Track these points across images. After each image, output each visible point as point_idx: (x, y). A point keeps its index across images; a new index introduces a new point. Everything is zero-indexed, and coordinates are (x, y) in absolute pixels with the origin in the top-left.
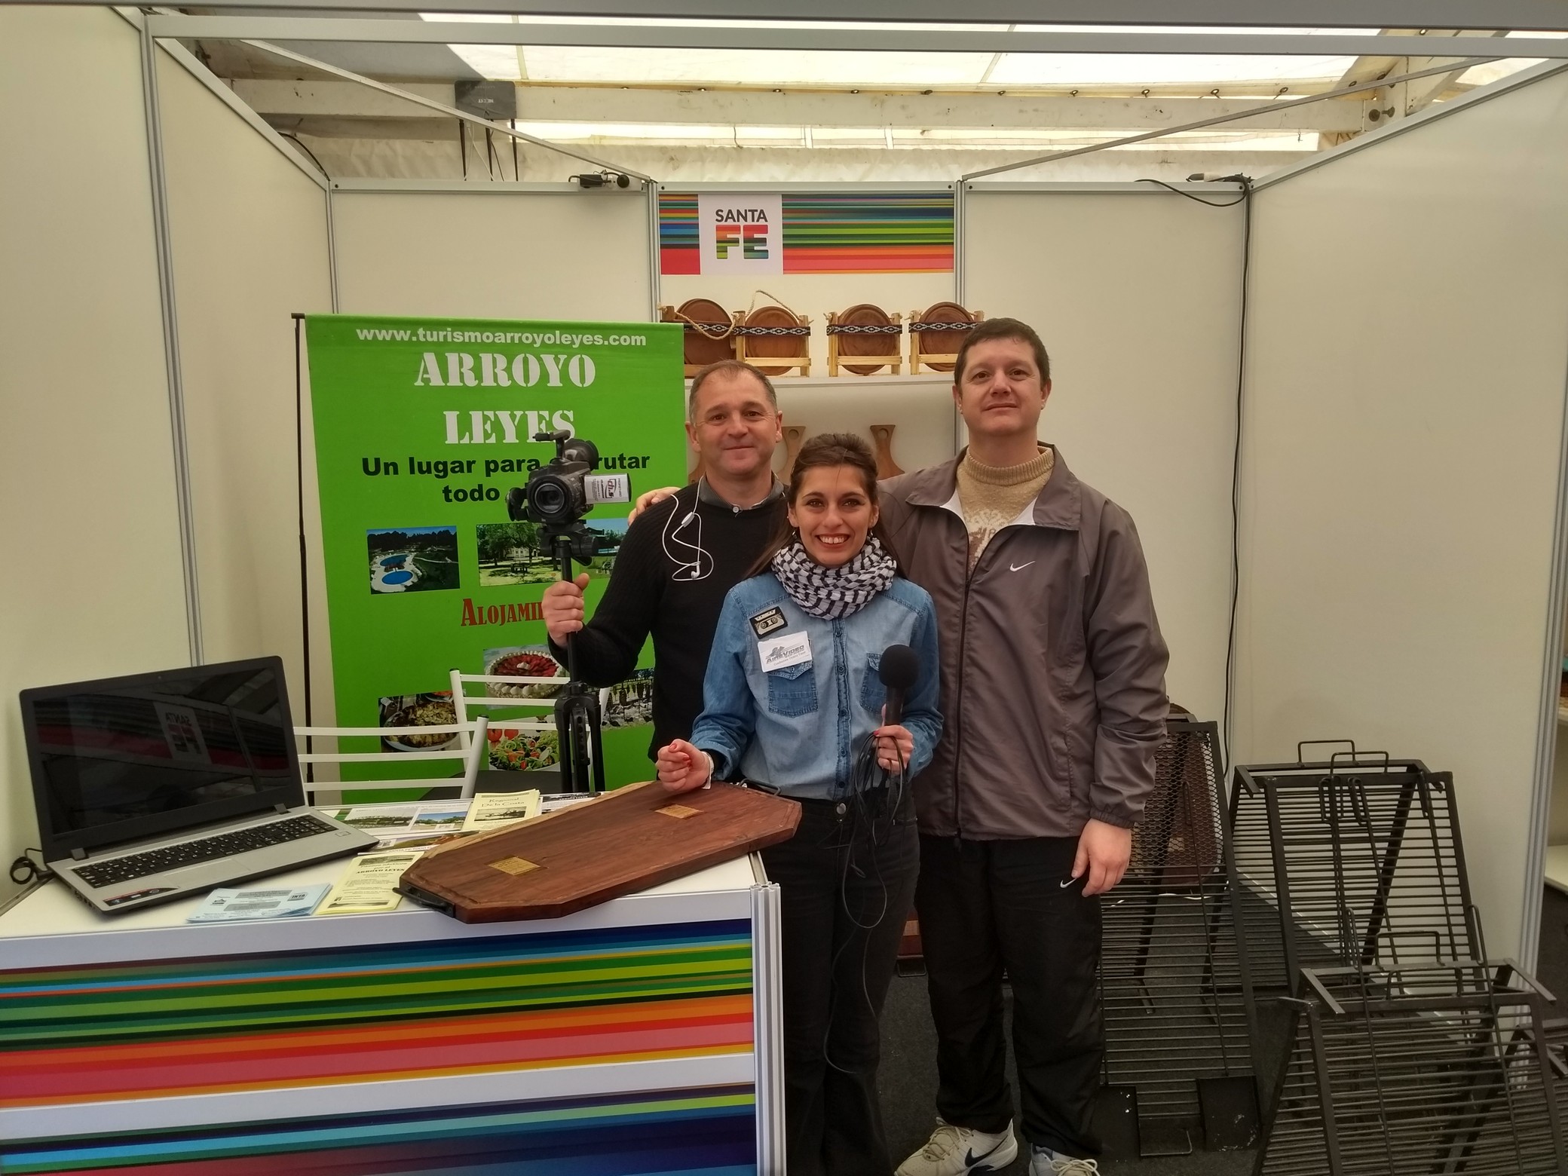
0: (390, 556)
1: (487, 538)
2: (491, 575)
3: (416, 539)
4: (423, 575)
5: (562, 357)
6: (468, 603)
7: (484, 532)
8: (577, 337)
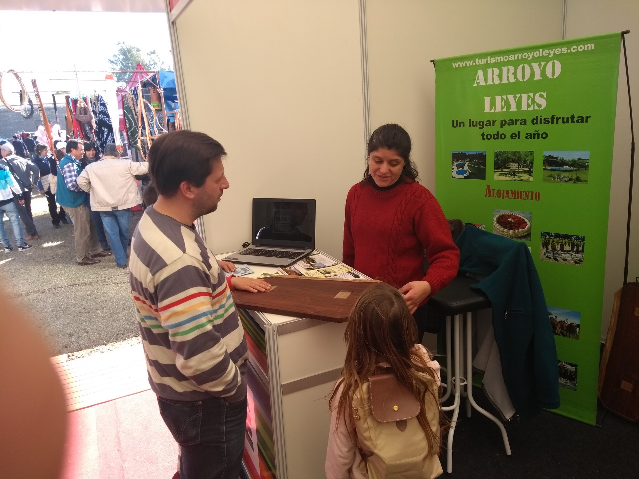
0: (459, 163)
1: (499, 157)
2: (499, 175)
3: (470, 156)
4: (471, 172)
5: (543, 63)
6: (488, 187)
7: (498, 154)
8: (552, 51)
